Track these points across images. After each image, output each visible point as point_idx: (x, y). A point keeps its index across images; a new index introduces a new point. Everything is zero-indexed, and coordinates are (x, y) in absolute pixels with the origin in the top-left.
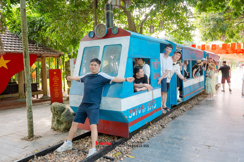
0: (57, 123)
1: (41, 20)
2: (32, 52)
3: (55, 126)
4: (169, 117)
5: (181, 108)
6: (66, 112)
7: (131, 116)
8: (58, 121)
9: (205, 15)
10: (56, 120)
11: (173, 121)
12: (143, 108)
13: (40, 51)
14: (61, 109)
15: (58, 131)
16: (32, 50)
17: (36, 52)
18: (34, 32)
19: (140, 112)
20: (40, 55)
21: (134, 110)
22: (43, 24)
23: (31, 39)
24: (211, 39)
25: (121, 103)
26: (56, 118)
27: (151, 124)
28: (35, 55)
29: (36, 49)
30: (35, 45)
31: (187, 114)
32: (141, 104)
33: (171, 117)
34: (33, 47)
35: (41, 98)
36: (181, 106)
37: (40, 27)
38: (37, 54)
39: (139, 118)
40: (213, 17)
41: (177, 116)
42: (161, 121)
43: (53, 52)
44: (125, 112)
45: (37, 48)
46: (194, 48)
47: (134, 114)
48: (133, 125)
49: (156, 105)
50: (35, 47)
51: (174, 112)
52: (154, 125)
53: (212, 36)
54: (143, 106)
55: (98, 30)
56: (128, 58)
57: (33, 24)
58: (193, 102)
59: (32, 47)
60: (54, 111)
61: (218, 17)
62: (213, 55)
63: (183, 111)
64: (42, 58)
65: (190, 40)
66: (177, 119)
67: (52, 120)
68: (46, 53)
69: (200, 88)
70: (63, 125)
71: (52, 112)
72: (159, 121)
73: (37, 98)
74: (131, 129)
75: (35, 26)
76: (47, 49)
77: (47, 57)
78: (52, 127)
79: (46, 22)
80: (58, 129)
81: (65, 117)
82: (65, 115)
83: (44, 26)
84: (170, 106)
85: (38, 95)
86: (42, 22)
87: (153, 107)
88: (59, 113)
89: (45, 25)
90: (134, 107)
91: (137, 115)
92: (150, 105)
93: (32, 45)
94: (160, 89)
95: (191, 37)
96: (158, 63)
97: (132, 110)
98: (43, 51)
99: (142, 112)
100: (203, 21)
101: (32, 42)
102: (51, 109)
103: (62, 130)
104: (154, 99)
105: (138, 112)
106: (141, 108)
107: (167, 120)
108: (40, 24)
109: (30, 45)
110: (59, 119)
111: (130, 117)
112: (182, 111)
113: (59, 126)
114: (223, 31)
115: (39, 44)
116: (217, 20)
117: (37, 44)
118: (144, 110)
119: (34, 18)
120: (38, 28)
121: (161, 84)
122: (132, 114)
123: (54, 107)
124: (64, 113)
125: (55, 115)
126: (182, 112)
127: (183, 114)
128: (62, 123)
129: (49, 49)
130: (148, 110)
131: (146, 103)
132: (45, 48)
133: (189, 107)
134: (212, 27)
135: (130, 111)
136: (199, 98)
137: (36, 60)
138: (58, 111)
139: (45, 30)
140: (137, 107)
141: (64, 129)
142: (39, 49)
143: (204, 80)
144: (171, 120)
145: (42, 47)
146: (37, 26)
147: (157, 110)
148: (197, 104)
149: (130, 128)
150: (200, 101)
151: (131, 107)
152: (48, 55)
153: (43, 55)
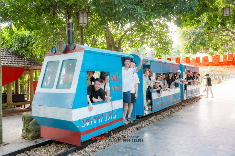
0: (26, 131)
1: (30, 37)
2: (20, 65)
3: (24, 134)
4: (134, 128)
5: (151, 119)
6: (34, 121)
7: (84, 125)
8: (27, 129)
9: (185, 29)
10: (25, 128)
11: (138, 131)
12: (99, 119)
13: (27, 64)
14: (30, 118)
15: (26, 139)
16: (20, 64)
17: (23, 65)
18: (23, 47)
19: (95, 122)
20: (27, 68)
21: (88, 120)
22: (31, 40)
23: (20, 54)
24: (193, 52)
25: (72, 113)
26: (26, 126)
27: (112, 134)
28: (22, 68)
29: (23, 63)
30: (23, 59)
31: (154, 125)
32: (97, 114)
33: (137, 128)
34: (22, 61)
35: (27, 108)
36: (151, 117)
37: (28, 42)
38: (24, 68)
39: (95, 128)
40: (193, 31)
41: (143, 127)
42: (124, 131)
43: (39, 65)
44: (76, 122)
45: (25, 62)
46: (169, 61)
47: (88, 124)
48: (87, 134)
49: (116, 116)
50: (24, 61)
51: (141, 123)
52: (116, 135)
53: (193, 50)
54: (99, 116)
55: (59, 46)
56: (81, 71)
57: (22, 40)
58: (165, 113)
59: (20, 61)
60: (24, 120)
61: (198, 31)
62: (192, 67)
63: (152, 121)
64: (30, 71)
65: (168, 53)
66: (142, 129)
67: (23, 128)
68: (33, 66)
69: (176, 100)
70: (31, 133)
71: (23, 121)
72: (121, 131)
73: (25, 108)
74: (83, 139)
75: (24, 42)
76: (34, 63)
77: (34, 69)
78: (22, 135)
79: (34, 38)
80: (26, 137)
81: (33, 125)
82: (33, 124)
83: (31, 42)
84: (135, 117)
85: (25, 105)
86: (30, 38)
87: (113, 117)
88: (28, 122)
89: (33, 41)
90: (88, 118)
91: (91, 124)
92: (109, 116)
93: (21, 59)
94: (122, 100)
95: (169, 50)
96: (120, 76)
97: (85, 120)
98: (30, 65)
99: (98, 122)
100: (184, 35)
101: (21, 57)
102: (22, 118)
103: (30, 138)
104: (114, 110)
105: (93, 122)
106: (97, 118)
107: (131, 131)
108: (29, 40)
109: (19, 59)
110: (28, 127)
111: (83, 127)
112: (150, 121)
113: (28, 134)
114: (203, 44)
115: (27, 58)
116: (197, 34)
117: (25, 58)
118: (101, 120)
119: (23, 35)
120: (26, 44)
121: (123, 96)
122: (85, 124)
123: (24, 117)
124: (32, 122)
125: (25, 124)
126: (150, 123)
127: (150, 125)
128: (30, 132)
129: (36, 63)
130: (106, 120)
131: (103, 114)
132: (32, 62)
133: (159, 118)
134: (192, 41)
135: (83, 121)
136: (173, 109)
137: (23, 72)
138: (27, 120)
139: (32, 45)
140: (92, 117)
141: (31, 137)
142: (26, 63)
143: (180, 92)
144: (135, 130)
145: (30, 60)
146: (25, 42)
147: (117, 121)
148: (169, 116)
149: (82, 137)
150: (174, 112)
151: (84, 117)
152: (35, 68)
153: (30, 68)
